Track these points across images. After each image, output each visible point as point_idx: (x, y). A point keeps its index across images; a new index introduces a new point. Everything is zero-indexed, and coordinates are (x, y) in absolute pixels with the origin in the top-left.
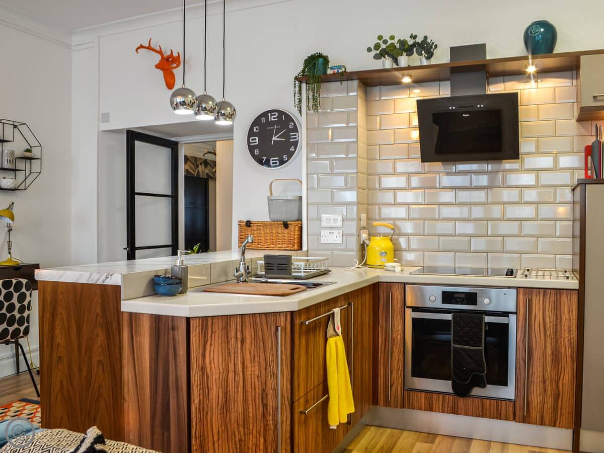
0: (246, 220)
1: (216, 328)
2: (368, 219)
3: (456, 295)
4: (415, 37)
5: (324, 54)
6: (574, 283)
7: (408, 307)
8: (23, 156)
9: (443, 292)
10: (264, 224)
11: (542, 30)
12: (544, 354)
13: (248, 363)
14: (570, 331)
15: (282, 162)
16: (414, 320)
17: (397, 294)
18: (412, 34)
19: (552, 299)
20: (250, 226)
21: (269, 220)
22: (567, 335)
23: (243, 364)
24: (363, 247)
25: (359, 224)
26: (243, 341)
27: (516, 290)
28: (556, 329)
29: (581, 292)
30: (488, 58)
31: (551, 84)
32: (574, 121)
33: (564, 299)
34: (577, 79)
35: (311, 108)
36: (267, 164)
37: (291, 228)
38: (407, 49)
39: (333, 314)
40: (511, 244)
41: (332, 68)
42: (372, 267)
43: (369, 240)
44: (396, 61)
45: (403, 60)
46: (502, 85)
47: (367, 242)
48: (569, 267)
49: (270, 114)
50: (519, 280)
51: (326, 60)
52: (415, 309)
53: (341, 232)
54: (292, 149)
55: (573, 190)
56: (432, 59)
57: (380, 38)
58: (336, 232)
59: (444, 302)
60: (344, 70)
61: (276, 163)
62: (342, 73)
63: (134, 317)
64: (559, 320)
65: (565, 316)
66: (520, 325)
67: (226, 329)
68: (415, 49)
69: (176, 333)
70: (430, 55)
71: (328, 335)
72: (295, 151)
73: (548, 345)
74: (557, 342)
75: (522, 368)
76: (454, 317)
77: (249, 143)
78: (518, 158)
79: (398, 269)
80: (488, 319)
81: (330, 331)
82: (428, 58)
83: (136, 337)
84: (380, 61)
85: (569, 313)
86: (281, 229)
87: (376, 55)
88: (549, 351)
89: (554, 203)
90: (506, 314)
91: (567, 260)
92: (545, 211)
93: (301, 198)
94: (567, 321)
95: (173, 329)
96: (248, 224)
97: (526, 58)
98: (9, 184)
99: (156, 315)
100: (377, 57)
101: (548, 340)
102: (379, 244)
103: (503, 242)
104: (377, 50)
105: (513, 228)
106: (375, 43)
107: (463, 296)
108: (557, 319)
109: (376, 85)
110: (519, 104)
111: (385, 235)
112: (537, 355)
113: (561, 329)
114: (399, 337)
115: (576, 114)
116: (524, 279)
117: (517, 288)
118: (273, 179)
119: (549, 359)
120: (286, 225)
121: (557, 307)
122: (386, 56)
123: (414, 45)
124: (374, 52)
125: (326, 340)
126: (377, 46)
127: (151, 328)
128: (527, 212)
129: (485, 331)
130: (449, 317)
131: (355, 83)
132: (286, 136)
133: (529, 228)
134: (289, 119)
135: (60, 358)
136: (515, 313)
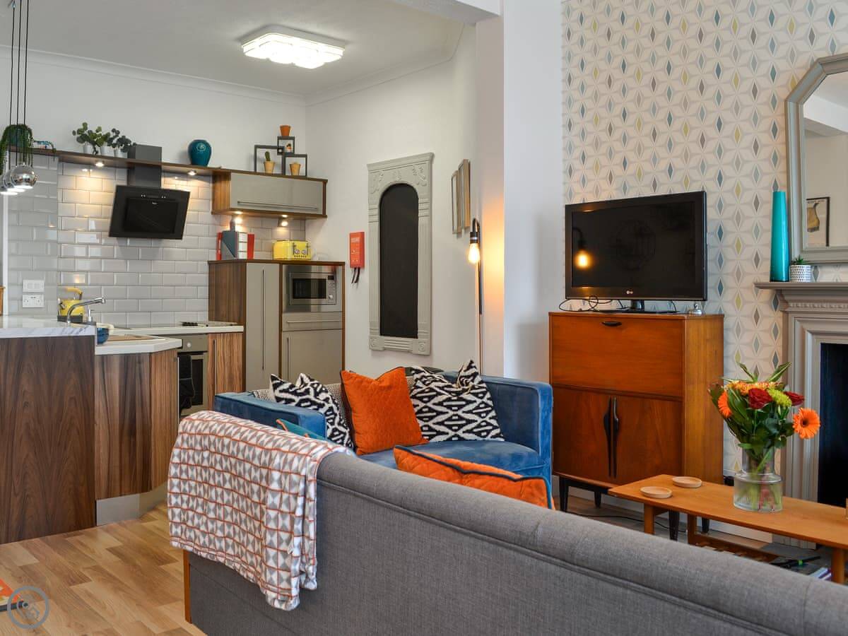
4: (117, 132)
6: (240, 328)
14: (238, 360)
18: (115, 129)
19: (228, 339)
28: (230, 359)
29: (243, 335)
30: (163, 160)
32: (209, 213)
41: (39, 143)
44: (96, 148)
45: (106, 149)
53: (43, 296)
55: (210, 264)
57: (84, 125)
58: (38, 297)
60: (51, 147)
63: (104, 358)
65: (236, 350)
66: (209, 360)
69: (142, 365)
73: (226, 371)
74: (231, 368)
78: (180, 239)
83: (107, 372)
84: (81, 144)
87: (79, 138)
88: (227, 375)
90: (201, 353)
95: (139, 363)
97: (188, 166)
99: (125, 354)
100: (80, 140)
104: (80, 134)
108: (231, 353)
113: (233, 359)
119: (227, 380)
122: (87, 141)
123: (115, 138)
124: (77, 135)
126: (80, 131)
127: (121, 364)
131: (57, 159)
135: (26, 404)
136: (206, 352)
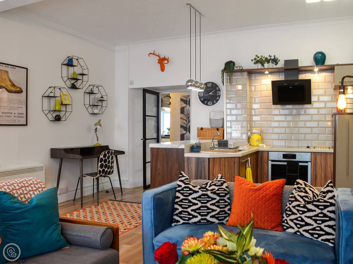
0: (201, 127)
1: (217, 161)
2: (250, 127)
3: (288, 155)
4: (271, 56)
5: (233, 61)
6: (332, 151)
7: (269, 160)
8: (100, 100)
9: (283, 154)
10: (208, 129)
11: (320, 55)
12: (321, 176)
13: (226, 173)
14: (330, 168)
15: (213, 104)
16: (272, 165)
17: (265, 155)
18: (269, 55)
19: (324, 156)
20: (202, 130)
21: (210, 127)
22: (329, 169)
23: (225, 173)
24: (249, 138)
25: (247, 129)
26: (225, 166)
27: (310, 153)
28: (325, 167)
29: (334, 154)
30: (299, 65)
31: (324, 74)
32: (332, 89)
33: (328, 156)
34: (334, 73)
35: (228, 83)
36: (207, 104)
37: (220, 130)
38: (268, 61)
39: (248, 160)
40: (308, 137)
41: (237, 67)
42: (253, 146)
43: (251, 135)
44: (263, 65)
45: (266, 65)
46: (305, 75)
47: (250, 136)
48: (331, 146)
49: (208, 84)
50: (312, 150)
51: (234, 63)
52: (272, 161)
53: (240, 132)
54: (218, 98)
55: (332, 116)
56: (277, 65)
57: (256, 56)
58: (238, 132)
59: (283, 158)
60: (242, 68)
61: (211, 104)
62: (241, 69)
63: (189, 158)
64: (326, 165)
65: (329, 163)
66: (312, 166)
67: (220, 161)
68: (271, 61)
70: (277, 64)
71: (247, 167)
72: (219, 99)
73: (323, 173)
74: (326, 172)
75: (313, 182)
76: (287, 163)
77: (199, 95)
78: (311, 103)
79: (265, 146)
80: (300, 164)
81: (247, 166)
82: (276, 64)
83: (190, 165)
84: (256, 65)
85: (330, 161)
86: (215, 131)
87: (255, 62)
88: (323, 175)
89: (325, 121)
90: (307, 162)
91: (330, 143)
92: (321, 124)
93: (223, 119)
94: (330, 165)
95: (204, 162)
96: (202, 129)
97: (314, 66)
98: (97, 112)
100: (255, 63)
101: (323, 171)
102: (255, 137)
103: (305, 136)
104: (255, 60)
105: (309, 130)
106: (254, 58)
107: (291, 156)
108: (326, 164)
109: (253, 73)
110: (311, 82)
111: (258, 133)
112: (318, 177)
113: (327, 167)
114: (266, 172)
115: (333, 87)
116: (314, 149)
117: (311, 152)
118: (211, 111)
119: (323, 178)
120: (218, 129)
121: (326, 159)
122: (259, 63)
123: (270, 59)
124: (254, 61)
125: (246, 168)
126: (255, 59)
127: (195, 162)
128: (314, 124)
129: (299, 168)
130: (285, 163)
131: (246, 73)
132: (215, 93)
133: (315, 131)
134: (216, 86)
136: (311, 162)
